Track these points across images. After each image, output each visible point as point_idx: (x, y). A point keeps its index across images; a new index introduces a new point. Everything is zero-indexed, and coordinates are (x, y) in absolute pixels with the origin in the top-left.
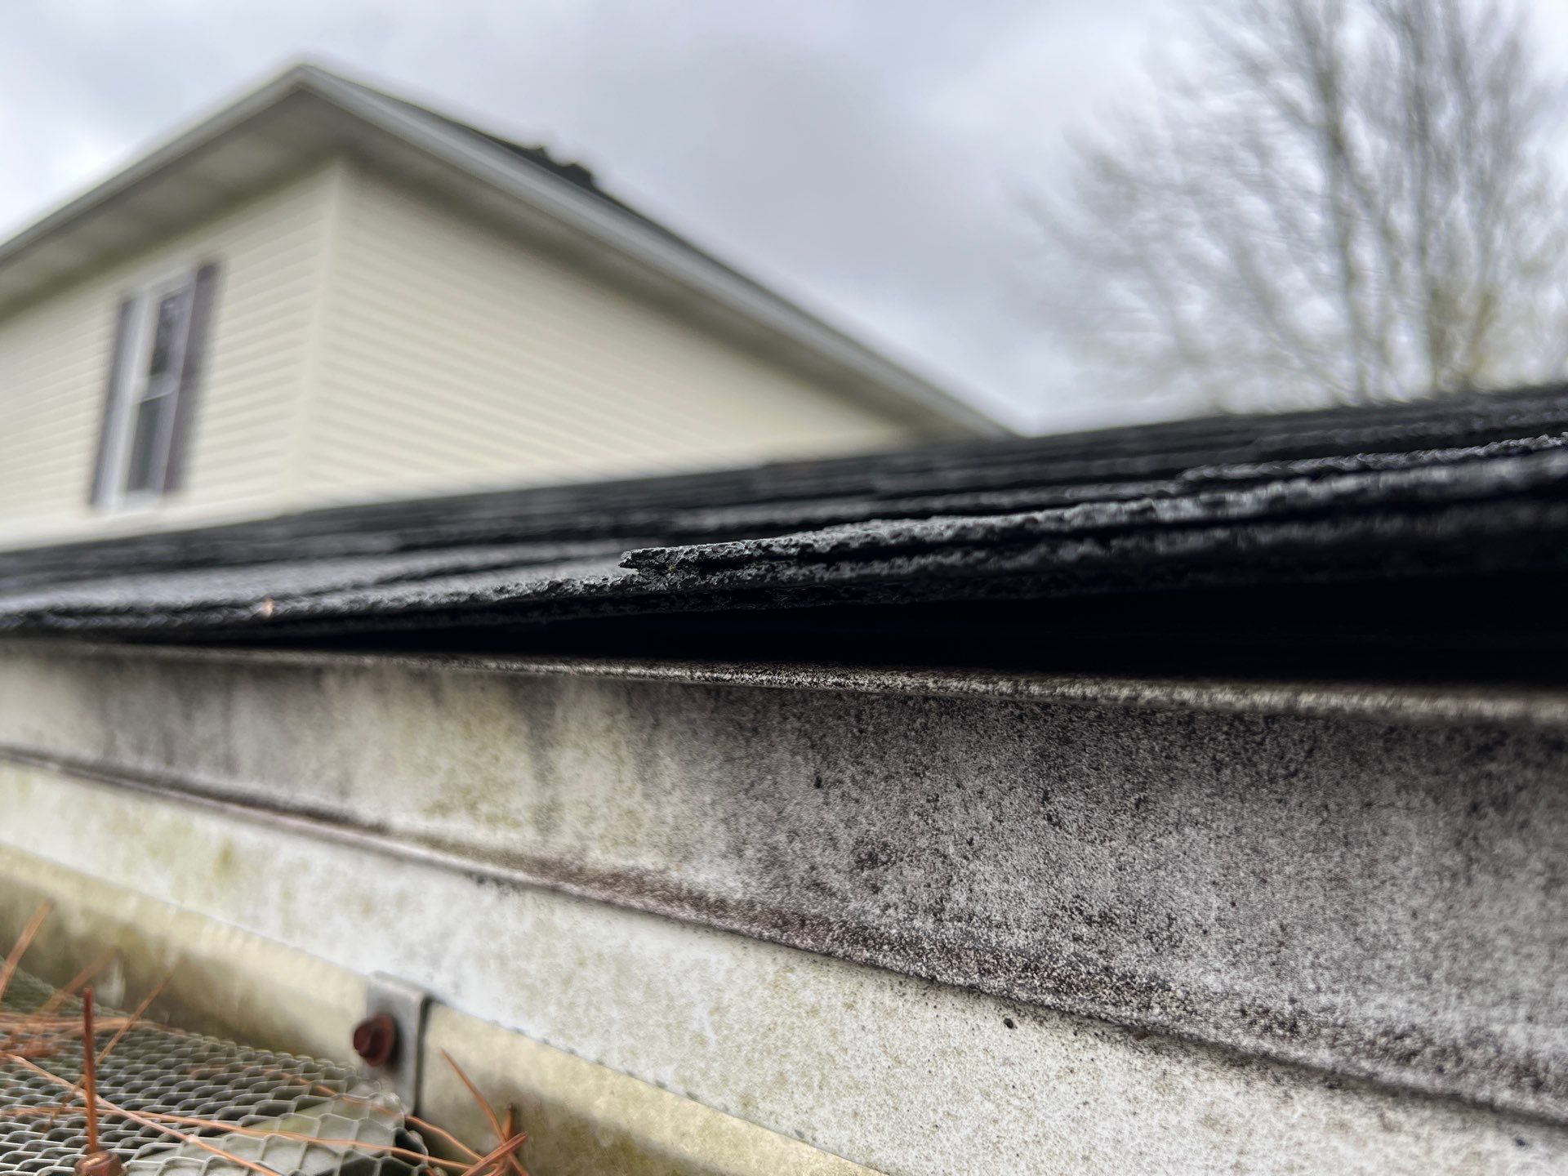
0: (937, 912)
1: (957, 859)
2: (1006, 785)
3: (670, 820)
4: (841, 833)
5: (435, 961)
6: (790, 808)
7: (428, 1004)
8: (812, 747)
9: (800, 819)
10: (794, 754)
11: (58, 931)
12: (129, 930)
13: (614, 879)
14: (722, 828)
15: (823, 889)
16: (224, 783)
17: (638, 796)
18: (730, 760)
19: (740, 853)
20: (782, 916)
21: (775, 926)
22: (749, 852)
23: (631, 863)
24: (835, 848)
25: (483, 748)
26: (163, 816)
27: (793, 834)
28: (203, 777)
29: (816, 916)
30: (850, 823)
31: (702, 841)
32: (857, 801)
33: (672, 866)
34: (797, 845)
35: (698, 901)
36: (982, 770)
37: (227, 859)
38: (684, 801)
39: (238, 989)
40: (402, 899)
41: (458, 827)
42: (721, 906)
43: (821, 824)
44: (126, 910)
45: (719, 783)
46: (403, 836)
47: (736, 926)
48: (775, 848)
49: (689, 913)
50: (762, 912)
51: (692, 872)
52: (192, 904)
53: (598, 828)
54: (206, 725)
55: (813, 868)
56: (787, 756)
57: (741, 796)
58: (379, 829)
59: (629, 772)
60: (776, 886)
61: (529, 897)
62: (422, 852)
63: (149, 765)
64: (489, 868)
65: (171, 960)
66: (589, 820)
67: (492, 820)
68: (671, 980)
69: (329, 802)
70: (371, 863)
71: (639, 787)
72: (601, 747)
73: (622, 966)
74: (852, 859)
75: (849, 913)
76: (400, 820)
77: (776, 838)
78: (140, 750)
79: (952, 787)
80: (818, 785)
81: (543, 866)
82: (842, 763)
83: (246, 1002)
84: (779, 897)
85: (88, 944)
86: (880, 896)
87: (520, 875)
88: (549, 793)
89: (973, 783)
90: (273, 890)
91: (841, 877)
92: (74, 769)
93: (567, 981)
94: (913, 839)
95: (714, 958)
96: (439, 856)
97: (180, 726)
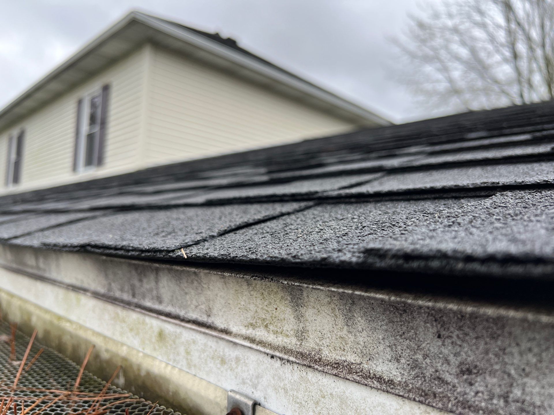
0: (505, 397)
1: (516, 376)
2: (544, 347)
3: (362, 343)
4: (451, 358)
5: (255, 386)
6: (424, 345)
7: (256, 404)
8: (436, 320)
9: (429, 350)
10: (425, 322)
11: (97, 356)
12: (125, 359)
13: (336, 365)
14: (388, 349)
15: (443, 381)
16: (157, 307)
17: (345, 331)
18: (391, 321)
19: (398, 361)
20: (423, 391)
21: (421, 396)
22: (403, 361)
23: (343, 358)
24: (449, 364)
25: (270, 303)
26: (134, 316)
27: (425, 356)
28: (148, 304)
29: (440, 392)
30: (456, 355)
31: (378, 353)
32: (460, 346)
33: (364, 362)
34: (428, 361)
35: (380, 379)
36: (530, 340)
37: (161, 335)
38: (368, 336)
39: (172, 388)
40: (238, 360)
41: (260, 334)
42: (391, 382)
43: (441, 353)
44: (123, 351)
45: (386, 331)
46: (236, 336)
47: (401, 394)
48: (417, 361)
49: (376, 384)
50: (413, 388)
51: (374, 366)
52: (148, 351)
53: (326, 342)
54: (148, 283)
55: (437, 371)
56: (422, 323)
57: (398, 337)
58: (226, 332)
59: (341, 321)
60: (418, 377)
61: (295, 366)
62: (247, 344)
63: (126, 297)
64: (277, 354)
65: (143, 373)
66: (322, 338)
67: (276, 333)
68: (367, 409)
69: (203, 318)
70: (222, 344)
71: (346, 327)
72: (326, 310)
73: (343, 401)
74: (458, 370)
75: (458, 393)
76: (234, 329)
77: (416, 357)
78: (122, 290)
79: (513, 345)
80: (439, 337)
81: (302, 355)
82: (452, 329)
83: (176, 393)
84: (420, 383)
85: (109, 362)
86: (473, 387)
87: (292, 359)
88: (302, 325)
89: (525, 345)
90: (182, 350)
91: (452, 377)
92: (96, 295)
93: (317, 403)
94: (492, 365)
95: (388, 403)
96: (254, 346)
97: (137, 283)
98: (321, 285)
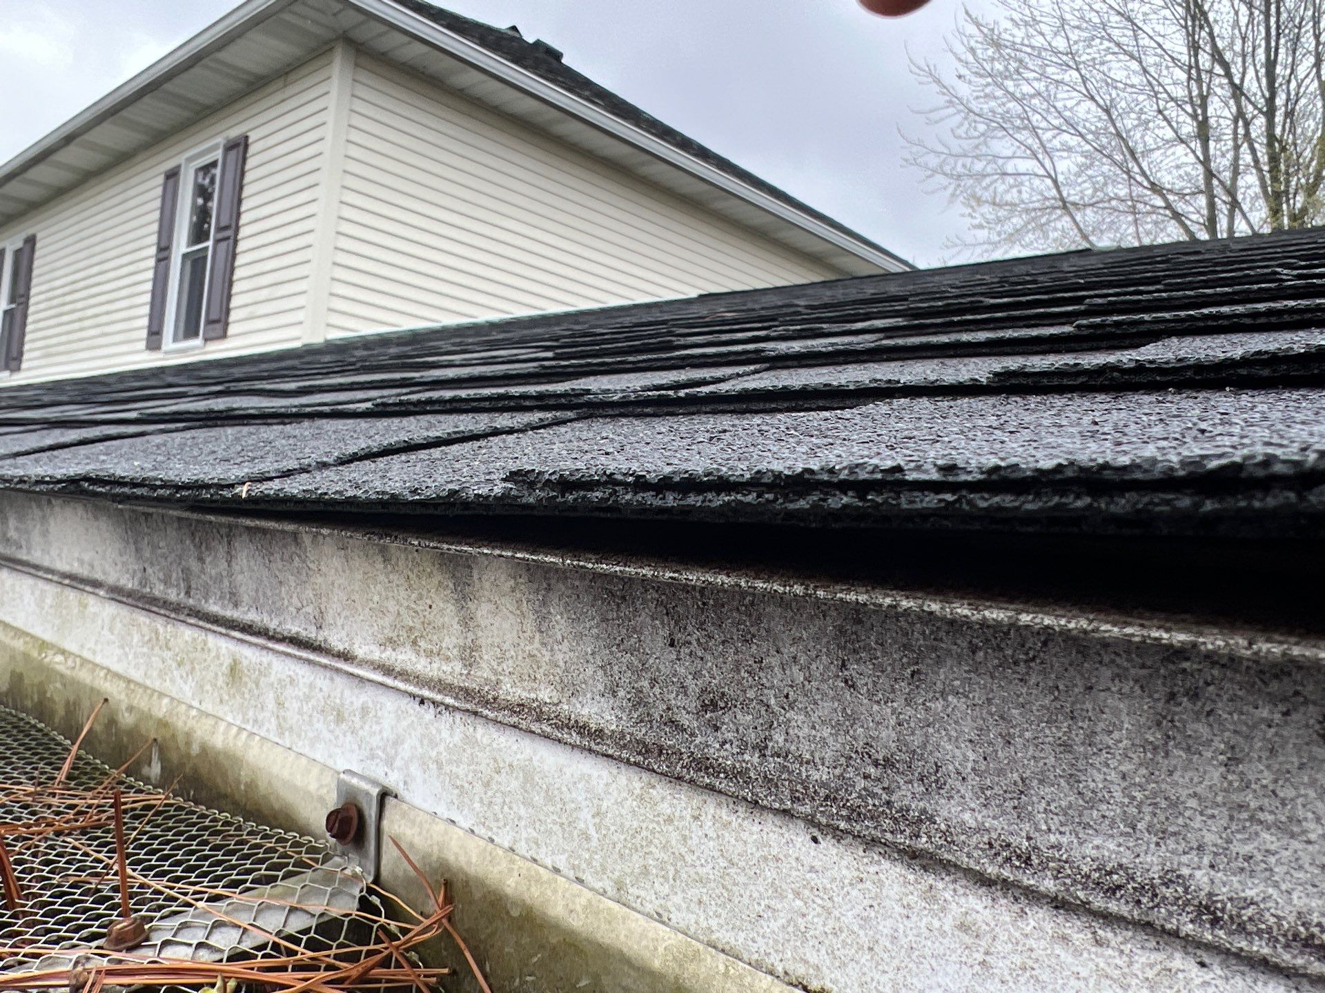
0: (761, 749)
1: (777, 709)
2: (814, 654)
3: (561, 664)
4: (689, 681)
5: (390, 762)
6: (651, 661)
7: (384, 795)
8: (667, 614)
9: (658, 670)
10: (653, 619)
11: (112, 722)
12: (163, 724)
13: (519, 708)
14: (600, 672)
15: (677, 726)
16: (230, 613)
17: (537, 644)
18: (605, 620)
19: (615, 696)
20: (645, 745)
21: (639, 753)
22: (621, 693)
23: (533, 696)
24: (686, 694)
25: (420, 597)
26: (187, 634)
27: (654, 682)
28: (214, 608)
29: (670, 746)
30: (696, 675)
31: (585, 682)
32: (702, 659)
33: (564, 700)
34: (657, 690)
35: (582, 729)
36: (796, 641)
37: (234, 671)
38: (571, 651)
39: (245, 775)
40: (365, 711)
41: (404, 658)
42: (599, 734)
43: (674, 675)
44: (161, 709)
45: (598, 637)
46: (363, 663)
47: (610, 752)
48: (641, 692)
49: (575, 738)
50: (630, 741)
51: (579, 706)
52: (208, 707)
53: (508, 666)
54: (215, 565)
55: (669, 709)
56: (648, 620)
57: (614, 649)
58: (346, 656)
59: (530, 625)
60: (642, 721)
61: (458, 716)
62: (378, 677)
63: (173, 595)
64: (426, 693)
65: (195, 749)
66: (501, 660)
67: (429, 654)
68: (564, 789)
69: (310, 633)
70: (340, 681)
71: (538, 635)
72: (508, 603)
73: (528, 776)
74: (699, 704)
75: (696, 746)
76: (360, 651)
77: (640, 684)
78: (166, 582)
79: (773, 652)
80: (672, 645)
81: (467, 693)
82: (690, 628)
83: (251, 785)
84: (644, 731)
85: (134, 733)
86: (719, 734)
87: (449, 700)
88: (470, 636)
89: (789, 650)
90: (270, 699)
91: (690, 717)
92: (118, 594)
93: (487, 785)
94: (745, 691)
95: (595, 774)
96: (389, 681)
97: (194, 566)
98: (470, 545)
